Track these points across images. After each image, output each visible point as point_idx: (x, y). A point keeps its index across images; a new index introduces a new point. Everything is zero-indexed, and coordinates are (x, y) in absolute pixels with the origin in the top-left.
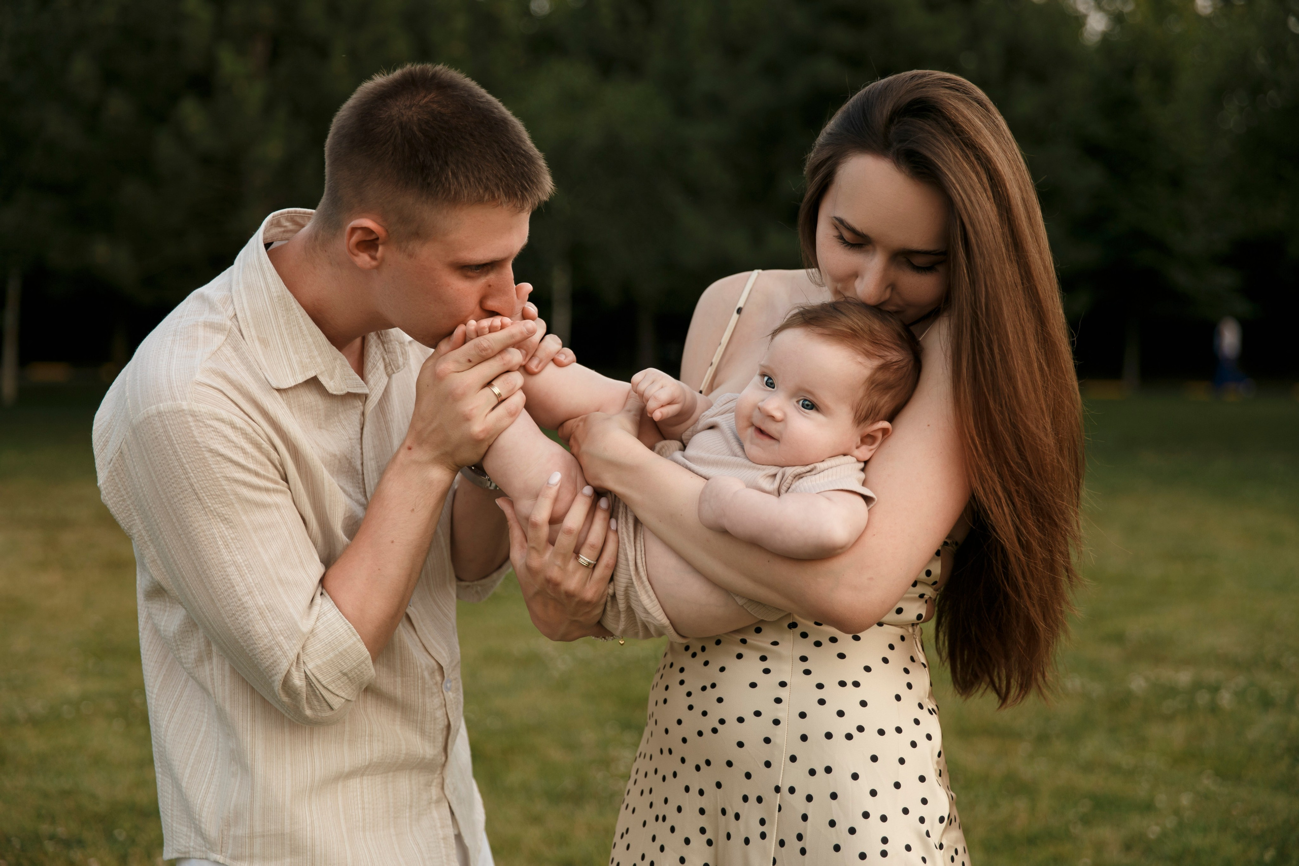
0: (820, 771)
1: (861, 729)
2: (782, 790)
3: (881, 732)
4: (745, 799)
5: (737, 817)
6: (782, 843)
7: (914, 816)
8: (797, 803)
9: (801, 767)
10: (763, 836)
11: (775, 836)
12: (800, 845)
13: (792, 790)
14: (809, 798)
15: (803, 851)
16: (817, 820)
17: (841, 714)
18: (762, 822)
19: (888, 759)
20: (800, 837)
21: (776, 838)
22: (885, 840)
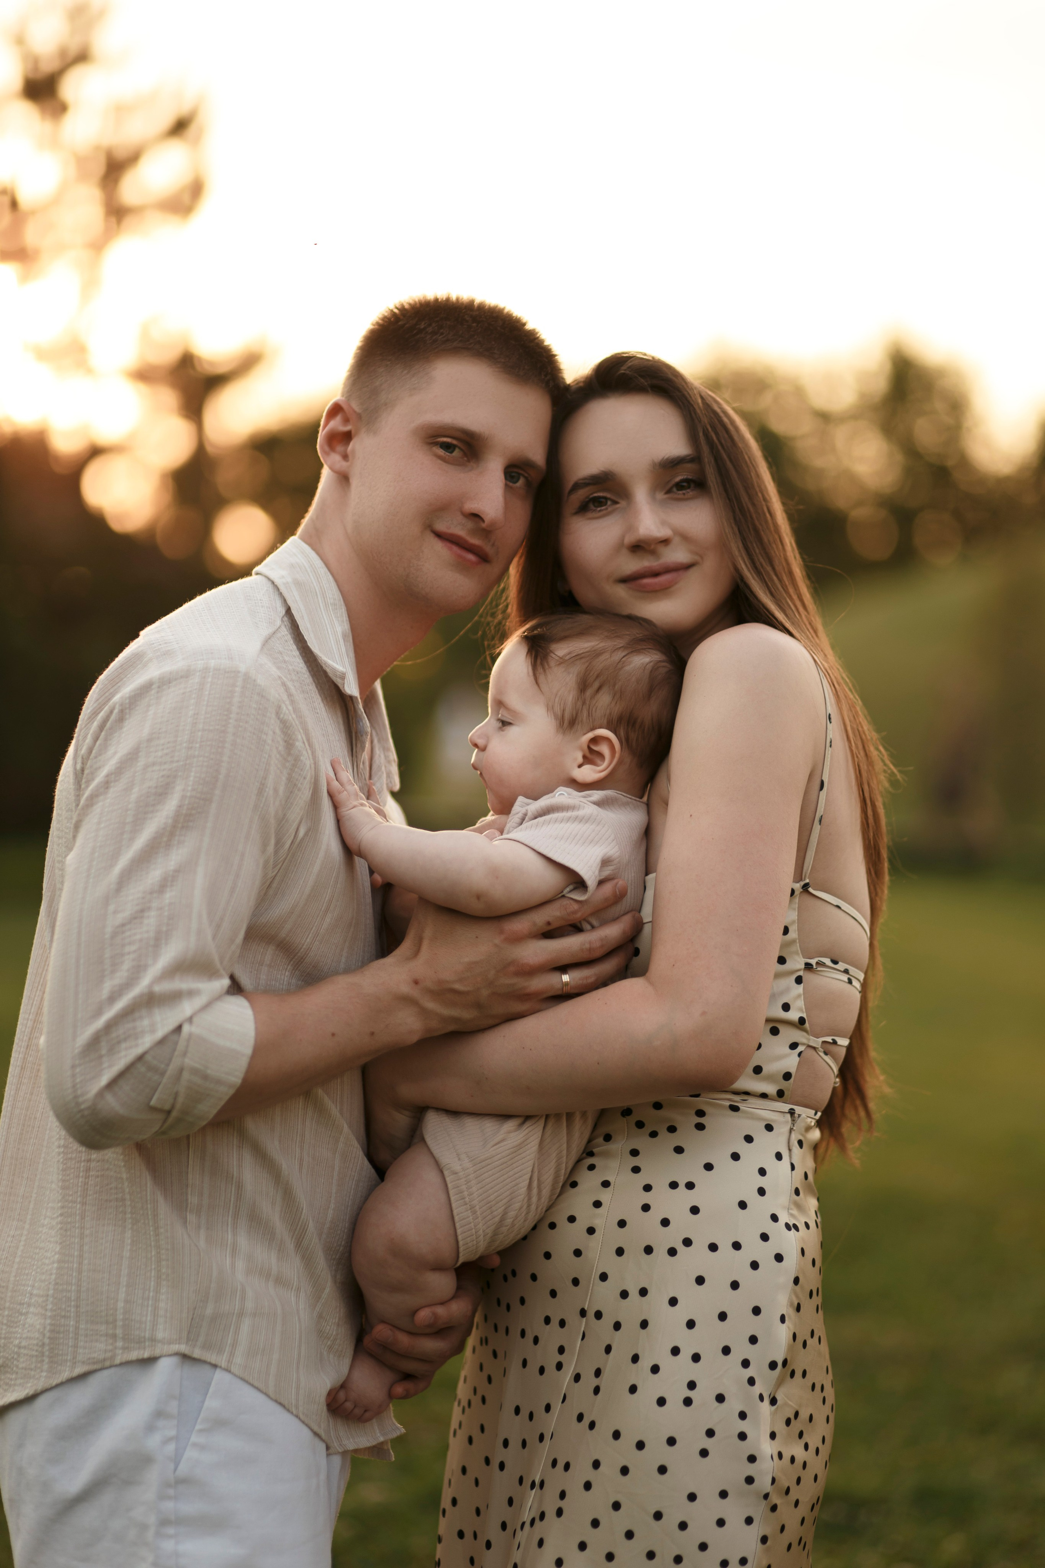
0: (634, 1293)
1: (687, 1242)
2: (588, 1314)
3: (713, 1247)
4: (547, 1320)
5: (536, 1340)
6: (577, 1378)
7: (736, 1357)
8: (603, 1330)
9: (611, 1289)
10: (559, 1366)
11: (572, 1369)
12: (595, 1382)
13: (598, 1315)
14: (617, 1326)
15: (597, 1390)
16: (621, 1353)
17: (665, 1222)
18: (561, 1350)
19: (717, 1284)
20: (598, 1373)
21: (573, 1371)
22: (692, 1385)
